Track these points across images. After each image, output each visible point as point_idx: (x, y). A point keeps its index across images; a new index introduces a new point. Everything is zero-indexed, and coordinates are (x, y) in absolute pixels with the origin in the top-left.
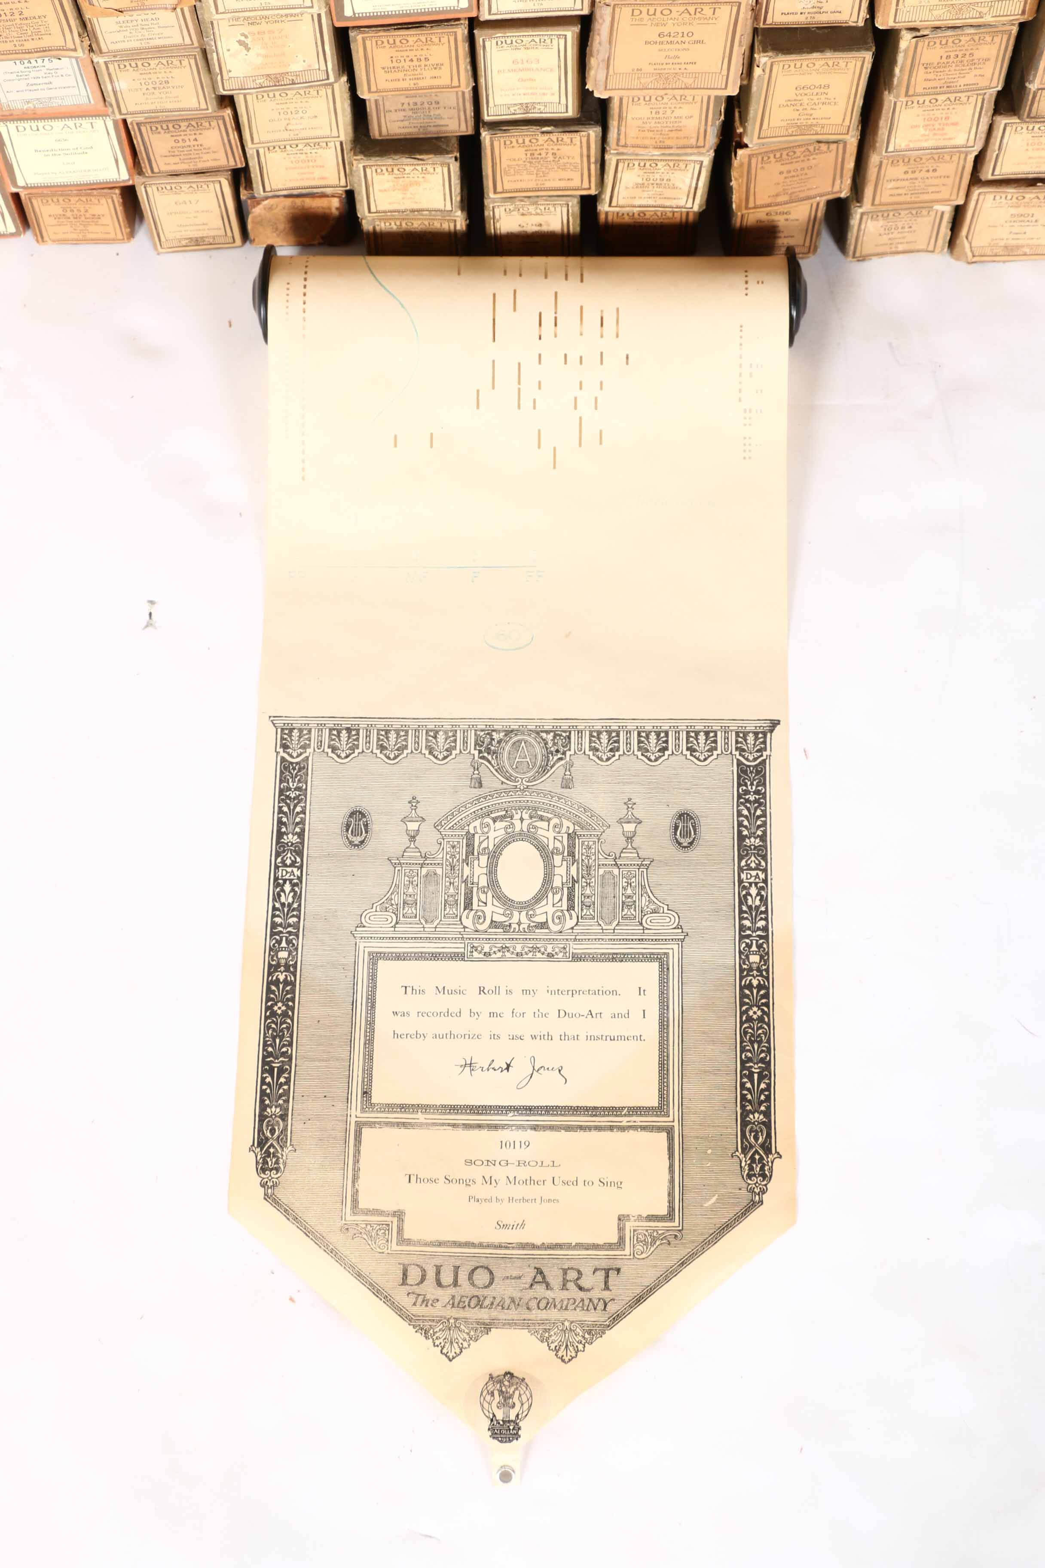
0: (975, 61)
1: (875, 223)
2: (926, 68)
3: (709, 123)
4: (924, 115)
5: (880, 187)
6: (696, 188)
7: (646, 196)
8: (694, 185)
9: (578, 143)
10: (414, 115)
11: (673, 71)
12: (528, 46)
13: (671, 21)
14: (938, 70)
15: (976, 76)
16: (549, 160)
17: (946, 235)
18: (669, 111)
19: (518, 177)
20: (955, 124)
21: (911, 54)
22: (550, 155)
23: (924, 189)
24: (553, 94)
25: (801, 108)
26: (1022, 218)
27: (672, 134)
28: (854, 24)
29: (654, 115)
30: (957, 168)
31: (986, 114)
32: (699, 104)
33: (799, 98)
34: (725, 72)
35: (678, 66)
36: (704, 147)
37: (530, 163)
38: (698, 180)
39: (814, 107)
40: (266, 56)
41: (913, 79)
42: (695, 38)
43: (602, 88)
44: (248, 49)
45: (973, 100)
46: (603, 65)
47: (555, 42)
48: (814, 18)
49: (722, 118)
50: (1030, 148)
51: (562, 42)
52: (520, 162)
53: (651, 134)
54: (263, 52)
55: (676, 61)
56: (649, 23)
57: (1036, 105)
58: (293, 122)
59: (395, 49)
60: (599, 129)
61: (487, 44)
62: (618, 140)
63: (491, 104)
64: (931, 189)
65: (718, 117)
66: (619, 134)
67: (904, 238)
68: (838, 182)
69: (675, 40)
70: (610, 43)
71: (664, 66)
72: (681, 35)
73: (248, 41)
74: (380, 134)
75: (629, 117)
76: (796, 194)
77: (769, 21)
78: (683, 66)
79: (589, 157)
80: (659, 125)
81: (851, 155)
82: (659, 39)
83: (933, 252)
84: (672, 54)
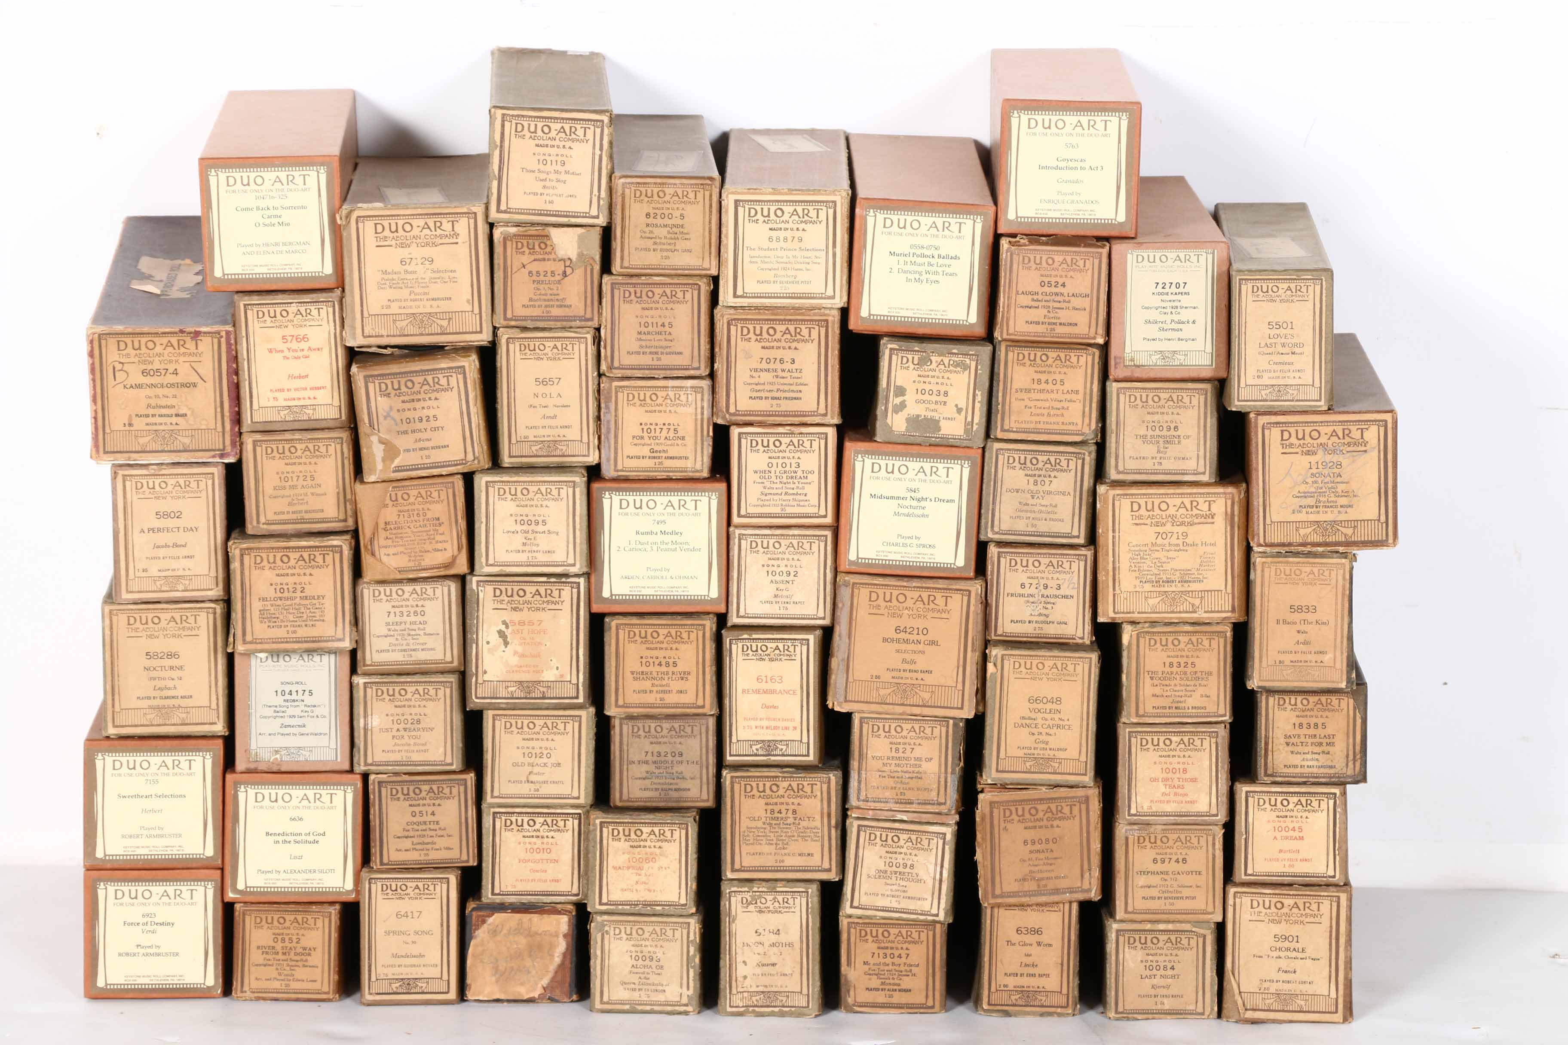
0: (1199, 675)
1: (1133, 952)
2: (1152, 678)
3: (949, 770)
4: (1160, 763)
5: (1130, 883)
6: (941, 881)
7: (889, 893)
8: (938, 877)
9: (819, 794)
10: (657, 771)
11: (909, 681)
12: (772, 656)
13: (906, 612)
14: (1164, 682)
15: (1202, 696)
16: (789, 821)
17: (1212, 980)
18: (909, 750)
19: (758, 848)
20: (1194, 780)
21: (1134, 653)
22: (790, 814)
23: (1177, 892)
24: (795, 728)
25: (1035, 731)
26: (1287, 944)
27: (913, 783)
28: (1081, 641)
29: (894, 754)
30: (1207, 858)
31: (1223, 768)
32: (937, 740)
33: (1033, 715)
34: (960, 687)
35: (914, 675)
36: (945, 804)
37: (770, 824)
38: (942, 866)
39: (1048, 731)
40: (522, 656)
41: (1141, 693)
42: (930, 637)
43: (842, 699)
44: (506, 644)
45: (1206, 743)
46: (843, 668)
47: (798, 649)
48: (1042, 629)
49: (962, 764)
50: (1278, 835)
51: (805, 648)
52: (760, 824)
53: (891, 782)
54: (520, 649)
55: (913, 667)
56: (885, 612)
57: (1270, 757)
58: (536, 769)
59: (645, 646)
60: (839, 773)
61: (734, 647)
62: (859, 790)
63: (734, 740)
64: (1186, 892)
65: (957, 762)
66: (859, 782)
67: (1168, 987)
68: (1087, 875)
69: (911, 637)
70: (849, 638)
71: (903, 674)
72: (916, 632)
73: (508, 632)
74: (621, 800)
75: (869, 756)
76: (1044, 882)
77: (999, 632)
78: (920, 676)
79: (829, 815)
80: (899, 769)
81: (1096, 828)
82: (896, 636)
83: (1203, 1014)
84: (908, 657)
